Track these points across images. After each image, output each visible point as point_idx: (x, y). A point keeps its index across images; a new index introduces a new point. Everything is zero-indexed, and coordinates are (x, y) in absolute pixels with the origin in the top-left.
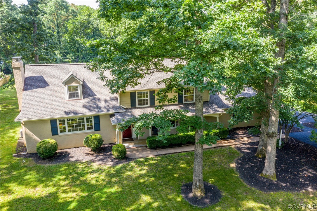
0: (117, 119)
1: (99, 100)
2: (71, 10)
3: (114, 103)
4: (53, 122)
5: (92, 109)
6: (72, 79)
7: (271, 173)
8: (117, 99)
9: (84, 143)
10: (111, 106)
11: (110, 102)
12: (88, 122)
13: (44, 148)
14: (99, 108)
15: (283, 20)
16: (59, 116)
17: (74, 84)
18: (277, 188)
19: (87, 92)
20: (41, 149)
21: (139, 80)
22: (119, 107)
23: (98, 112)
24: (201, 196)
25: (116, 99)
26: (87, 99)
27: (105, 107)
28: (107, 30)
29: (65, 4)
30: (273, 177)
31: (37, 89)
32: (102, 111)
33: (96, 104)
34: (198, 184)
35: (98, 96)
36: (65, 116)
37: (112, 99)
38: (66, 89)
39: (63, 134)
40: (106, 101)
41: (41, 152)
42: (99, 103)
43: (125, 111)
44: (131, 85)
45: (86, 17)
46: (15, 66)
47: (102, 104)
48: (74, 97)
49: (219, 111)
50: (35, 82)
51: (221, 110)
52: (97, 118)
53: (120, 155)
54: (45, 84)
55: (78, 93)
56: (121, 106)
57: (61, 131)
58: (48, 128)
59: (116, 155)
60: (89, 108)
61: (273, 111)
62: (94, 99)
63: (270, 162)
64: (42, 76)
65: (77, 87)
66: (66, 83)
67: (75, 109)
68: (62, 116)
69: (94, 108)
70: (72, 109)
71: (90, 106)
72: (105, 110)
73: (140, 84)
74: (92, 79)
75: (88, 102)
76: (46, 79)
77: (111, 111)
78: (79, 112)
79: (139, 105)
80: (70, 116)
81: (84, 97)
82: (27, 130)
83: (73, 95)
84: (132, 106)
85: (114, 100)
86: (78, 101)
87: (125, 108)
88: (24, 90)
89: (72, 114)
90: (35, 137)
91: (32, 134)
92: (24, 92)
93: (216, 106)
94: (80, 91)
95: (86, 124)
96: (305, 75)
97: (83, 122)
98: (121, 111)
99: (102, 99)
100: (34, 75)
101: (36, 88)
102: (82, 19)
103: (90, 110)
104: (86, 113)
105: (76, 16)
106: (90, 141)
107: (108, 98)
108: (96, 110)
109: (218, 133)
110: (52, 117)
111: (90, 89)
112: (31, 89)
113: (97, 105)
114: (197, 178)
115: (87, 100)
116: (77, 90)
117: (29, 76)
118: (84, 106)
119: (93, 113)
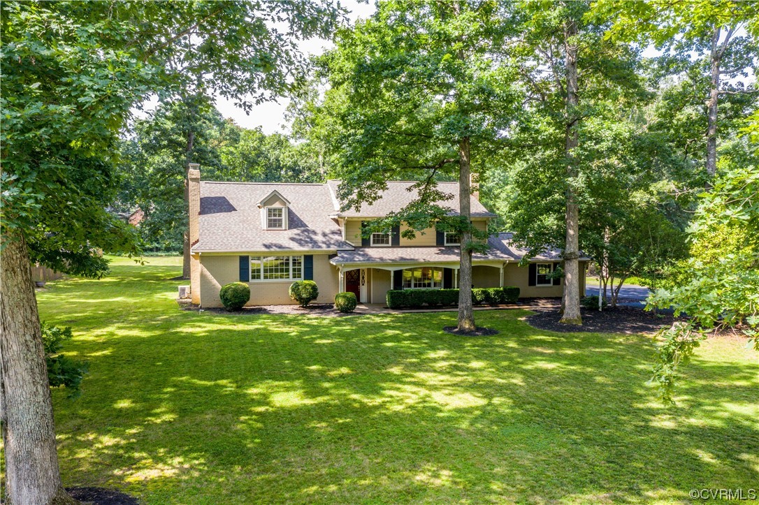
0: (342, 257)
1: (314, 233)
2: (228, 130)
3: (336, 237)
4: (244, 260)
5: (303, 242)
6: (275, 197)
7: (573, 315)
8: (341, 233)
9: (290, 291)
10: (332, 242)
11: (331, 236)
12: (294, 264)
13: (234, 291)
14: (315, 243)
16: (252, 250)
17: (277, 205)
18: (580, 330)
19: (294, 222)
20: (230, 292)
21: (380, 193)
22: (345, 243)
23: (313, 247)
24: (469, 328)
25: (339, 233)
26: (294, 230)
27: (324, 243)
29: (218, 118)
30: (576, 320)
31: (219, 214)
32: (320, 247)
33: (309, 237)
34: (465, 312)
35: (311, 227)
36: (264, 249)
37: (333, 233)
38: (263, 212)
39: (256, 281)
40: (325, 235)
41: (229, 297)
42: (313, 236)
43: (353, 249)
44: (367, 201)
45: (256, 144)
46: (193, 177)
47: (319, 238)
48: (275, 226)
49: (502, 257)
50: (215, 204)
52: (309, 259)
53: (347, 305)
54: (231, 208)
55: (280, 220)
56: (347, 242)
57: (253, 277)
58: (235, 267)
59: (342, 303)
60: (299, 242)
61: (570, 223)
62: (308, 231)
63: (571, 299)
64: (224, 198)
65: (280, 210)
66: (265, 203)
67: (277, 242)
68: (258, 250)
69: (307, 242)
70: (274, 242)
71: (301, 239)
72: (324, 246)
73: (381, 197)
74: (300, 205)
75: (299, 234)
76: (231, 202)
77: (333, 248)
78: (283, 245)
79: (374, 243)
80: (272, 250)
81: (290, 228)
82: (205, 270)
83: (274, 223)
84: (363, 244)
85: (336, 233)
86: (281, 232)
87: (353, 245)
88: (200, 213)
89: (274, 247)
90: (215, 282)
91: (211, 276)
92: (201, 217)
93: (498, 252)
94: (284, 217)
95: (291, 267)
97: (287, 264)
98: (347, 248)
99: (318, 231)
100: (213, 195)
101: (218, 212)
102: (247, 146)
103: (301, 245)
104: (295, 247)
105: (236, 141)
106: (300, 287)
107: (327, 231)
108: (310, 245)
109: (501, 291)
110: (244, 249)
111: (298, 218)
112: (211, 213)
113: (311, 239)
114: (464, 305)
115: (296, 231)
116: (280, 215)
117: (206, 196)
118: (292, 239)
119: (306, 249)
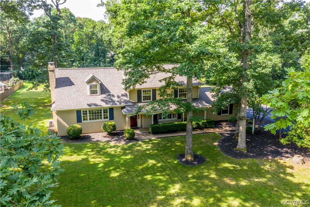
0: (128, 110)
1: (113, 96)
2: (78, 24)
3: (125, 98)
4: (78, 112)
5: (108, 102)
6: (93, 79)
7: (242, 147)
8: (127, 95)
9: (102, 128)
10: (122, 101)
11: (121, 97)
12: (104, 112)
13: (73, 131)
14: (113, 102)
15: (247, 36)
16: (83, 107)
17: (94, 83)
18: (246, 156)
19: (104, 90)
20: (71, 132)
21: (146, 80)
22: (129, 101)
23: (113, 104)
24: (191, 160)
25: (126, 95)
26: (104, 95)
27: (118, 101)
28: (116, 42)
29: (73, 18)
30: (244, 149)
31: (65, 87)
32: (116, 104)
33: (111, 99)
34: (189, 151)
35: (112, 93)
36: (88, 107)
37: (123, 95)
38: (88, 87)
39: (85, 121)
40: (118, 97)
41: (71, 134)
42: (113, 98)
43: (133, 104)
44: (139, 83)
45: (91, 30)
46: (51, 69)
47: (116, 99)
48: (94, 93)
49: (206, 106)
50: (63, 82)
51: (208, 105)
52: (111, 109)
53: (130, 137)
54: (71, 84)
55: (97, 90)
56: (130, 100)
57: (84, 120)
58: (75, 116)
59: (127, 136)
60: (106, 102)
61: (243, 101)
62: (109, 95)
63: (242, 139)
64: (68, 77)
65: (96, 85)
66: (88, 82)
67: (95, 103)
68: (85, 107)
69: (110, 102)
70: (93, 103)
71: (107, 100)
72: (118, 103)
73: (146, 82)
74: (107, 80)
75: (105, 97)
76: (72, 80)
77: (123, 104)
78: (98, 104)
79: (143, 100)
80: (92, 107)
81: (102, 94)
82: (59, 118)
83: (93, 92)
84: (138, 101)
85: (125, 96)
86: (97, 96)
87: (133, 102)
88: (56, 88)
89: (93, 106)
90: (64, 123)
91: (62, 121)
92: (56, 89)
93: (204, 102)
94: (98, 89)
95: (103, 114)
96: (257, 73)
97: (101, 113)
98: (130, 104)
99: (116, 95)
100: (63, 76)
101: (65, 86)
102: (88, 31)
103: (107, 103)
104: (104, 105)
105: (82, 28)
106: (107, 127)
107: (120, 95)
108: (111, 103)
110: (78, 108)
111: (106, 88)
112: (61, 87)
113: (112, 100)
114: (188, 147)
115: (104, 96)
116: (96, 88)
117: (59, 77)
118: (102, 100)
119: (109, 106)
